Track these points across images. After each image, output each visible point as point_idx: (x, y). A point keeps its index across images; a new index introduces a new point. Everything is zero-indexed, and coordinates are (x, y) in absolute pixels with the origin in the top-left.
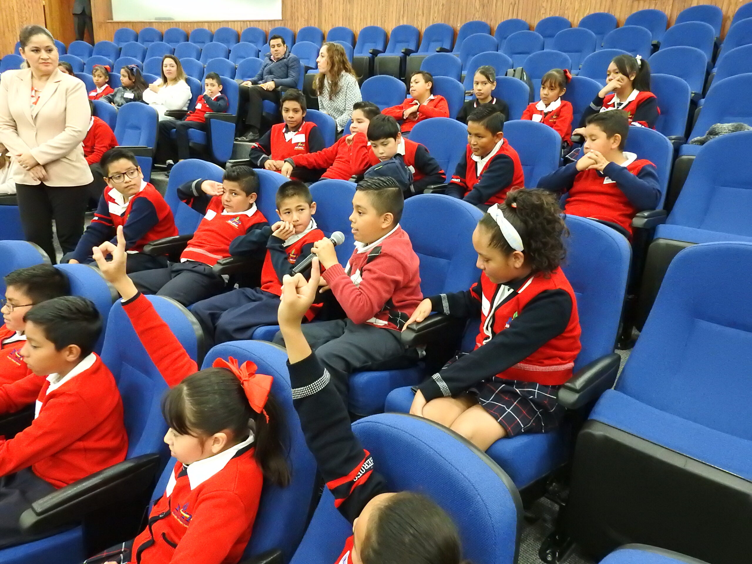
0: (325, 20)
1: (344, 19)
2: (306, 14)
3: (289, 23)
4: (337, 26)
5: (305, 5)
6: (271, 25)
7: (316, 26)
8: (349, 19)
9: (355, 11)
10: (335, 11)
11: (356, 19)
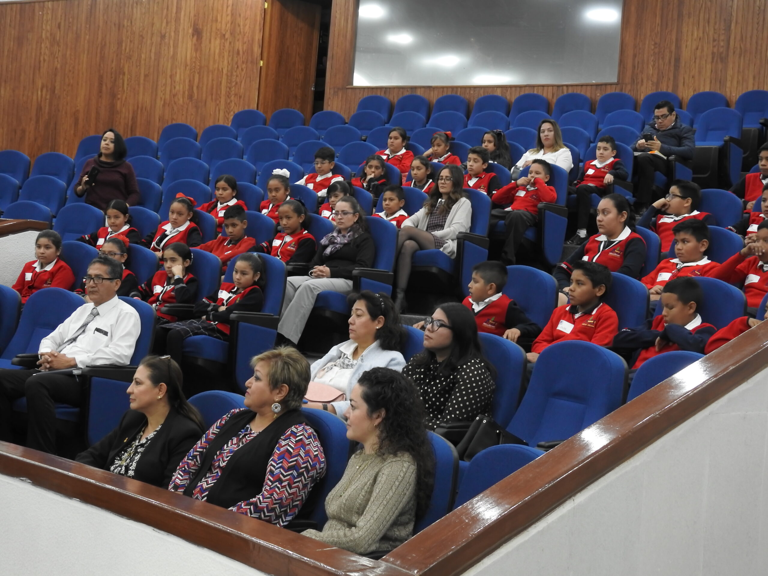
0: (684, 85)
1: (713, 81)
2: (655, 76)
3: (629, 87)
4: (701, 91)
5: (654, 65)
6: (601, 90)
7: (670, 91)
8: (720, 82)
9: (730, 72)
10: (700, 72)
11: (732, 82)
